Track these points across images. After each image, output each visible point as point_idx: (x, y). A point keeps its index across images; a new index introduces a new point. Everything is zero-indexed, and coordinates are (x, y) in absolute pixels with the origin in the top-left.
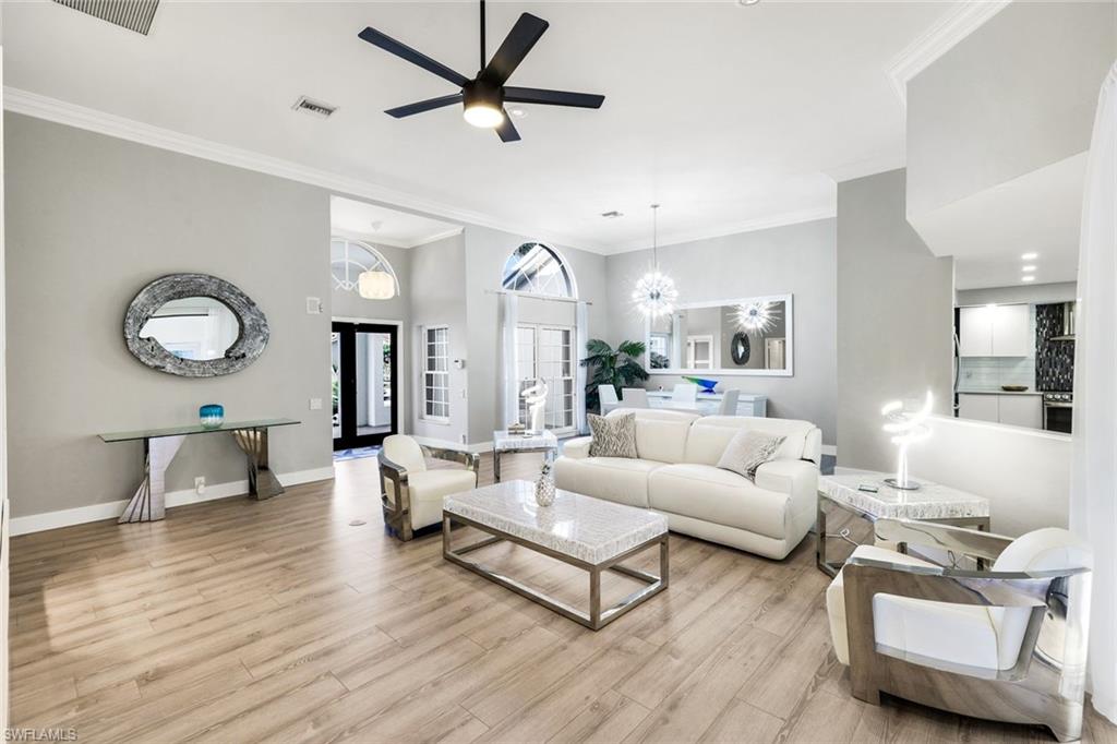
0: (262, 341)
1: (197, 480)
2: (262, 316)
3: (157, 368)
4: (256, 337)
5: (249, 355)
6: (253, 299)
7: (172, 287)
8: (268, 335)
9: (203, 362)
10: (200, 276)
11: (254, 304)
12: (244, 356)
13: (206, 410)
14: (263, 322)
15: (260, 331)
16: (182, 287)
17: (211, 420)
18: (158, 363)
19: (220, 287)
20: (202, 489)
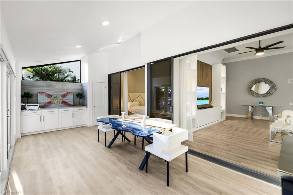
0: (274, 90)
1: (260, 115)
2: (274, 84)
3: (253, 95)
4: (273, 89)
5: (271, 93)
6: (272, 81)
7: (256, 81)
8: (276, 88)
9: (261, 94)
10: (260, 79)
11: (272, 82)
12: (270, 93)
13: (260, 103)
14: (274, 86)
15: (274, 88)
16: (258, 81)
17: (261, 104)
18: (253, 94)
19: (265, 80)
20: (261, 117)
